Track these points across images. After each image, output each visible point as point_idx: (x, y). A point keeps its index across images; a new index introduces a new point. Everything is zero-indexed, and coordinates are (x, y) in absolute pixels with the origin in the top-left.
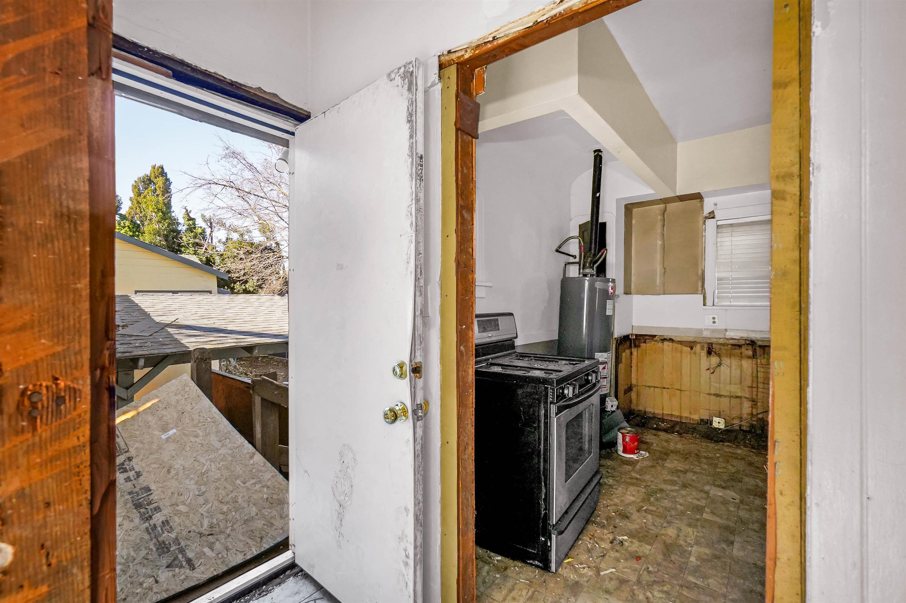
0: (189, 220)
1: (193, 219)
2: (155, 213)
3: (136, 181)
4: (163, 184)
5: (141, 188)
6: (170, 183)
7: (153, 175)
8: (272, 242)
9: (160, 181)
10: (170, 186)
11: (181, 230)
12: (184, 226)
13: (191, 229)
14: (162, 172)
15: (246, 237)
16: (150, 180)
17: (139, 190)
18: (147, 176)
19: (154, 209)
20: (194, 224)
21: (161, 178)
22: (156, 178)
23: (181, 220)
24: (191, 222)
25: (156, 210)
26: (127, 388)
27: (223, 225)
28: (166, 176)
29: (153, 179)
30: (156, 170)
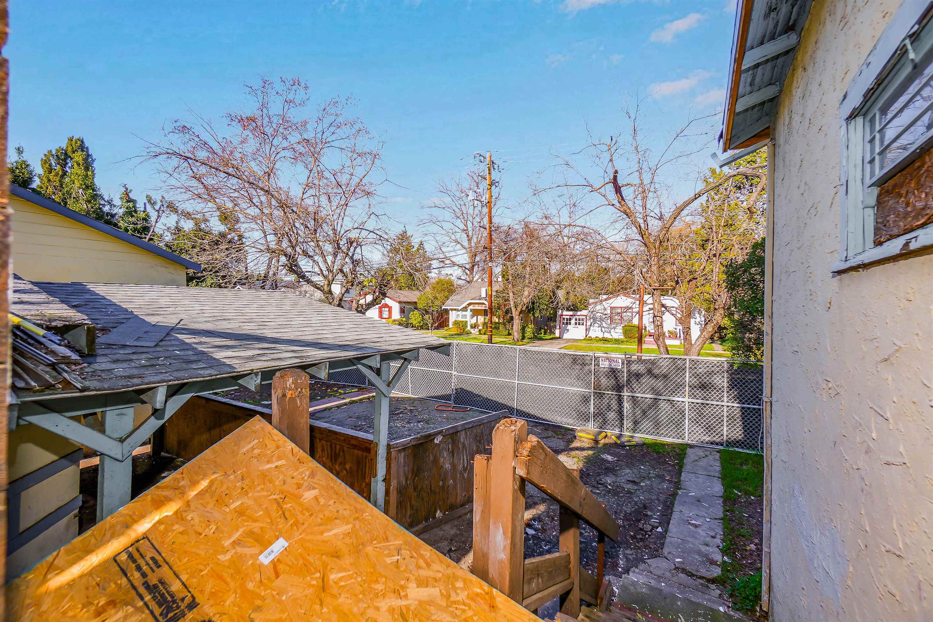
0: (128, 201)
1: (134, 201)
2: (83, 189)
3: (45, 155)
4: (83, 160)
5: (54, 164)
6: (93, 161)
7: (70, 149)
8: (233, 234)
9: (78, 157)
10: (92, 163)
11: (116, 214)
12: (121, 208)
13: (131, 212)
14: (82, 147)
15: (203, 226)
16: (66, 154)
17: (50, 165)
18: (63, 149)
19: (81, 184)
20: (134, 207)
21: (80, 153)
22: (74, 152)
23: (117, 202)
24: (131, 205)
25: (84, 187)
26: (122, 440)
27: (175, 211)
28: (87, 152)
29: (70, 153)
30: (73, 142)
